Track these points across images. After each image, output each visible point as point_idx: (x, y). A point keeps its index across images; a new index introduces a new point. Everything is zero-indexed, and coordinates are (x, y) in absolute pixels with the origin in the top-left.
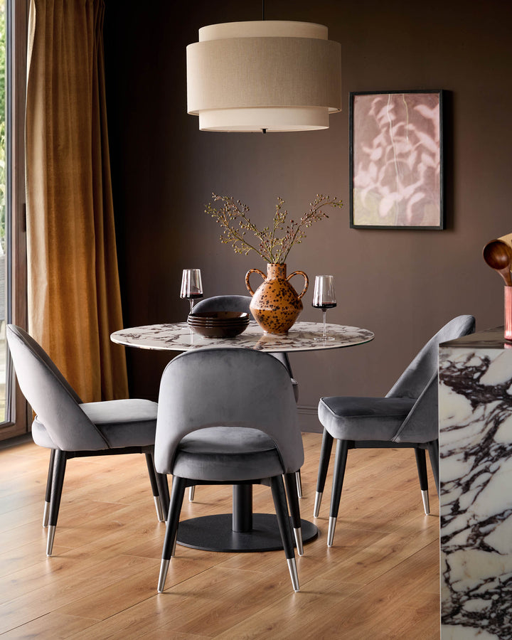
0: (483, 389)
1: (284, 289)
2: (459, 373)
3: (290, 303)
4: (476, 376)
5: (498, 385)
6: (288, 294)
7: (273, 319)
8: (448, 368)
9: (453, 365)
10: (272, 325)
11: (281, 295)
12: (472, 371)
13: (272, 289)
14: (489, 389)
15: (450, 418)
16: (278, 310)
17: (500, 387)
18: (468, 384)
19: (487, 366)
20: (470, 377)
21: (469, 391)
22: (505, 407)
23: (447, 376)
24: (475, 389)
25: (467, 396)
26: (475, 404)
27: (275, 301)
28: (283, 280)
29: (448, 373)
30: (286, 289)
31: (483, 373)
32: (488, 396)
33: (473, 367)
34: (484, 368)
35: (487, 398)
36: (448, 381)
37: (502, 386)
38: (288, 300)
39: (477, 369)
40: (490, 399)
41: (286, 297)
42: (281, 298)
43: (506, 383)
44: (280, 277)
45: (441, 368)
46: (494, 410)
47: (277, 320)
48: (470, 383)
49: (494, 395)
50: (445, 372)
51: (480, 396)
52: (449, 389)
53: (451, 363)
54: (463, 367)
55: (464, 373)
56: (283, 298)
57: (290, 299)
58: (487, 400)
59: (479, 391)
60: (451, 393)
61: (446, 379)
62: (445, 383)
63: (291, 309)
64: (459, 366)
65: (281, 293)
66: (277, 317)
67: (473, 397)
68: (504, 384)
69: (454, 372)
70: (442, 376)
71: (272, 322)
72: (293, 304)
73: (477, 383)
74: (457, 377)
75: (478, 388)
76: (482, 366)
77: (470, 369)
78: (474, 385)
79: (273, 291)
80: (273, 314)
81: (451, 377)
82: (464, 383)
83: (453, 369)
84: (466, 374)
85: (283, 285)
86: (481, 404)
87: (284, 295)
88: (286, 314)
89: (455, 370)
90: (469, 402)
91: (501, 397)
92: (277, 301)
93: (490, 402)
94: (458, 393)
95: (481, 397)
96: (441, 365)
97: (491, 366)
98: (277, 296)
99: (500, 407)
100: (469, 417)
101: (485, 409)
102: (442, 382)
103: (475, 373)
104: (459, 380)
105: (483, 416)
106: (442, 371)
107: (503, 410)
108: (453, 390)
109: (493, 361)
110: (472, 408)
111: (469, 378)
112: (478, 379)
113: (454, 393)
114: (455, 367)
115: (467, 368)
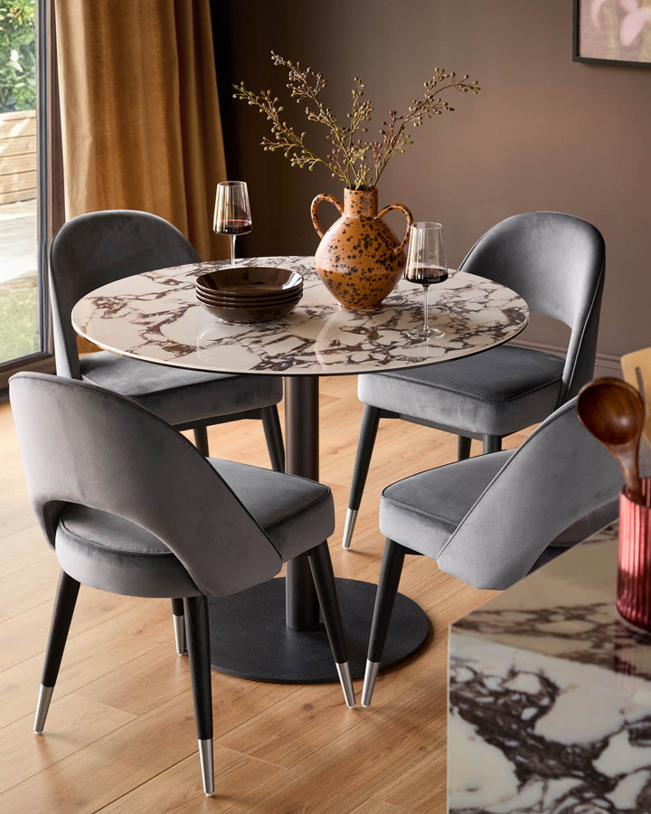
0: (541, 747)
1: (368, 236)
2: (490, 699)
3: (377, 262)
4: (528, 713)
5: (574, 746)
6: (375, 244)
7: (347, 288)
8: (468, 684)
9: (478, 680)
10: (348, 297)
11: (362, 248)
12: (519, 701)
13: (347, 235)
14: (555, 749)
15: (471, 790)
16: (354, 275)
17: (578, 750)
18: (510, 728)
19: (553, 700)
20: (514, 712)
21: (513, 743)
22: (588, 795)
23: (466, 700)
24: (525, 742)
25: (508, 752)
26: (523, 774)
27: (349, 257)
28: (369, 219)
29: (468, 694)
30: (372, 235)
31: (543, 711)
32: (552, 762)
33: (521, 693)
34: (545, 701)
35: (550, 768)
36: (468, 712)
37: (583, 750)
38: (373, 257)
39: (531, 700)
40: (557, 771)
41: (371, 250)
42: (361, 252)
43: (593, 745)
44: (363, 214)
45: (453, 680)
46: (564, 798)
47: (355, 290)
48: (514, 726)
49: (564, 764)
50: (461, 689)
51: (536, 760)
52: (470, 729)
53: (475, 673)
54: (499, 689)
55: (501, 701)
56: (365, 252)
57: (378, 255)
58: (549, 772)
59: (532, 749)
60: (473, 739)
61: (465, 707)
62: (462, 713)
63: (380, 271)
64: (492, 684)
65: (363, 242)
66: (353, 285)
67: (519, 758)
68: (587, 746)
69: (480, 694)
70: (456, 698)
71: (346, 292)
72: (383, 263)
73: (529, 730)
74: (486, 707)
75: (531, 742)
76: (540, 695)
77: (516, 697)
78: (523, 733)
79: (348, 240)
80: (347, 280)
81: (474, 704)
82: (500, 722)
83: (478, 688)
84: (505, 705)
85: (367, 227)
86: (537, 777)
87: (366, 247)
88: (368, 280)
89: (484, 691)
90: (511, 766)
91: (581, 774)
92: (354, 257)
93: (556, 777)
94: (489, 741)
95: (535, 762)
96: (453, 674)
97: (560, 700)
98: (355, 248)
99: (575, 792)
100: (509, 798)
101: (545, 789)
102: (456, 710)
103: (524, 707)
104: (491, 714)
105: (541, 803)
106: (455, 687)
107: (584, 801)
108: (478, 732)
109: (565, 691)
110: (516, 782)
111: (512, 716)
112: (532, 722)
113: (479, 739)
114: (483, 685)
115: (508, 692)
